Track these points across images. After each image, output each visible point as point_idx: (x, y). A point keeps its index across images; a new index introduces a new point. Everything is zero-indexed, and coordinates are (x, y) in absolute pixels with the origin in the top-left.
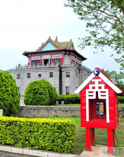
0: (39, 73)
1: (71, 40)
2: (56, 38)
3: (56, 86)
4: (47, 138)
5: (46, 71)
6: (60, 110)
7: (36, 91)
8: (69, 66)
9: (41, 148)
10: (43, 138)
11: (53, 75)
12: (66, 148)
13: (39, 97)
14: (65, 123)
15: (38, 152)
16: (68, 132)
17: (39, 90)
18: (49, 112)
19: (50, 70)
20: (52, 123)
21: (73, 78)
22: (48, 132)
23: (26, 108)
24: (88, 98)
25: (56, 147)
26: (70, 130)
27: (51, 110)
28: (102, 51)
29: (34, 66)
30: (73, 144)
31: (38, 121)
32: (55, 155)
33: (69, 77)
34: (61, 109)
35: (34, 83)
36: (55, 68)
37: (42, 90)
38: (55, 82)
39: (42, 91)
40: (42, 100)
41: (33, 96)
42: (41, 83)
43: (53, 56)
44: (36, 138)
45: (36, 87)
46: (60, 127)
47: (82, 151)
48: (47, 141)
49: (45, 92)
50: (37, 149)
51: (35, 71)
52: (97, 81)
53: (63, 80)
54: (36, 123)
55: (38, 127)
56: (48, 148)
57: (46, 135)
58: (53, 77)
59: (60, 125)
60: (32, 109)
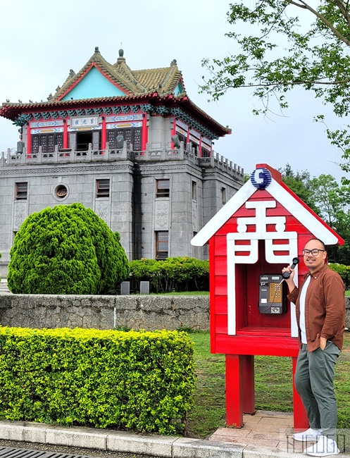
0: (60, 181)
1: (175, 61)
2: (121, 53)
3: (119, 228)
4: (104, 389)
5: (85, 173)
6: (138, 309)
7: (51, 245)
8: (167, 158)
9: (83, 421)
10: (89, 390)
11: (108, 190)
12: (164, 417)
13: (62, 268)
14: (162, 340)
15: (75, 433)
16: (171, 368)
17: (61, 241)
18: (101, 317)
19: (98, 172)
20: (119, 341)
21: (181, 200)
22: (107, 369)
23: (22, 303)
24: (232, 261)
25: (131, 416)
26: (175, 361)
27: (106, 307)
28: (282, 105)
29: (40, 155)
30: (186, 404)
31: (73, 336)
32: (129, 442)
33: (167, 196)
34: (142, 306)
35: (44, 216)
36: (117, 163)
37: (73, 242)
38: (116, 213)
39: (74, 245)
40: (72, 277)
41: (41, 261)
42: (68, 216)
43: (108, 119)
44: (68, 389)
45: (51, 232)
46: (143, 354)
47: (215, 429)
48: (104, 399)
49: (83, 249)
50: (70, 423)
51: (46, 174)
52: (261, 207)
53: (145, 208)
54: (68, 342)
55: (73, 353)
56: (108, 421)
57: (98, 381)
58: (108, 196)
59: (146, 348)
60: (40, 306)
